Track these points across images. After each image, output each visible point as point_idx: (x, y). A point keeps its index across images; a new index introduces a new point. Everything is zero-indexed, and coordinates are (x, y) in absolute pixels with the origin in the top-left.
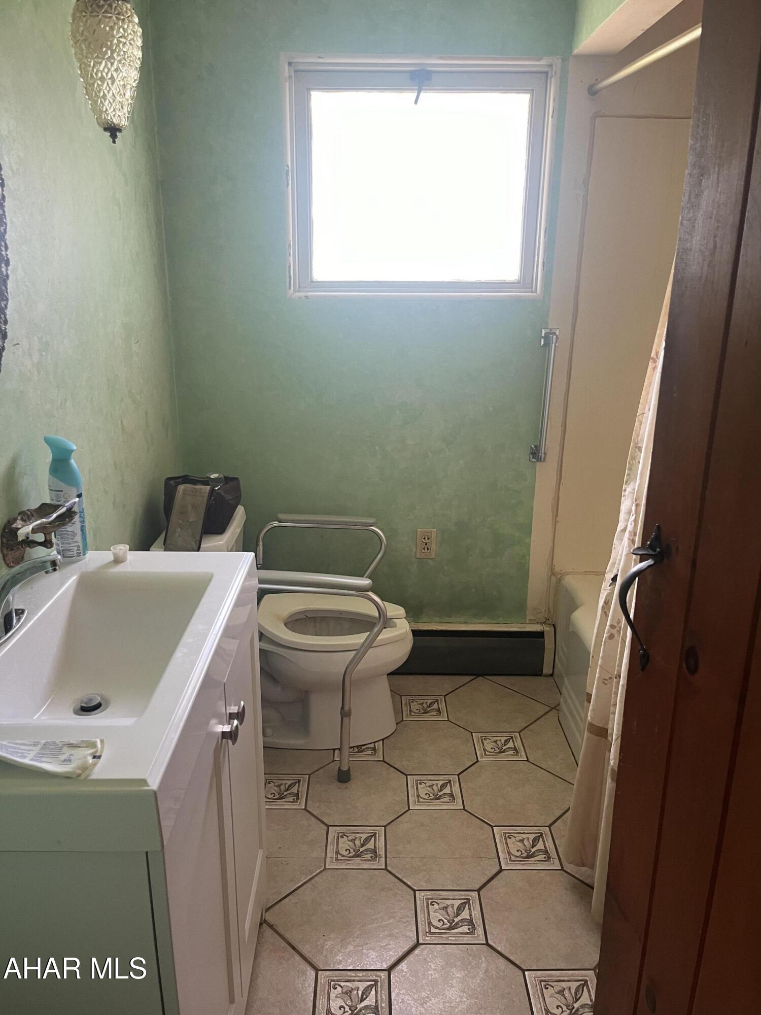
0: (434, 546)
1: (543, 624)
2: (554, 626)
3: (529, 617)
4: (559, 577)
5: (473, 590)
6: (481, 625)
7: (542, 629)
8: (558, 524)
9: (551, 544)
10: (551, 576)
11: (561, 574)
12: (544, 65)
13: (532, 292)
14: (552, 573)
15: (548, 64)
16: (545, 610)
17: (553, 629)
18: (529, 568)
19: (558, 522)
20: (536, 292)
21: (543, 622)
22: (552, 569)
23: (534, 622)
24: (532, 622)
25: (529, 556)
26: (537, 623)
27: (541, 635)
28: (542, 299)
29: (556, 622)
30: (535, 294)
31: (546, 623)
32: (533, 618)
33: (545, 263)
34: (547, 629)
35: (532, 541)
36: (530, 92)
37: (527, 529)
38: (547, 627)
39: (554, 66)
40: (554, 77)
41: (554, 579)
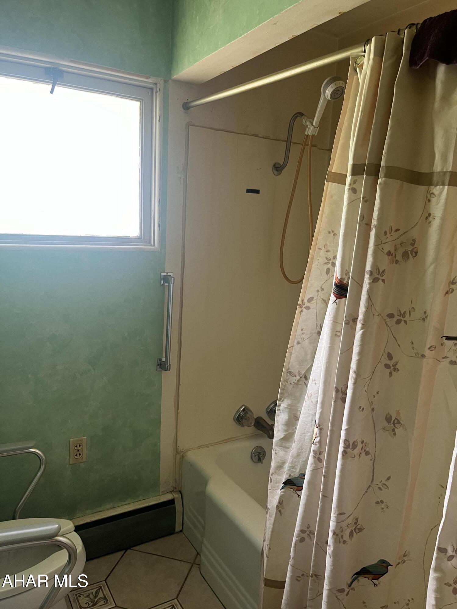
0: (85, 452)
1: (173, 492)
2: (180, 492)
3: (161, 490)
4: (181, 454)
5: (119, 480)
6: (126, 507)
7: (173, 497)
8: (179, 415)
9: (175, 430)
10: (176, 455)
11: (183, 451)
12: (151, 83)
13: (151, 246)
14: (177, 451)
15: (154, 82)
16: (173, 481)
17: (180, 495)
18: (160, 452)
19: (179, 413)
20: (154, 245)
21: (172, 491)
22: (177, 450)
23: (165, 492)
24: (164, 493)
25: (160, 443)
26: (168, 492)
27: (172, 502)
28: (160, 251)
29: (181, 488)
30: (154, 247)
31: (174, 491)
32: (165, 490)
33: (161, 225)
34: (177, 496)
35: (161, 431)
36: (140, 100)
37: (157, 423)
38: (176, 494)
39: (158, 85)
40: (159, 92)
41: (178, 457)
